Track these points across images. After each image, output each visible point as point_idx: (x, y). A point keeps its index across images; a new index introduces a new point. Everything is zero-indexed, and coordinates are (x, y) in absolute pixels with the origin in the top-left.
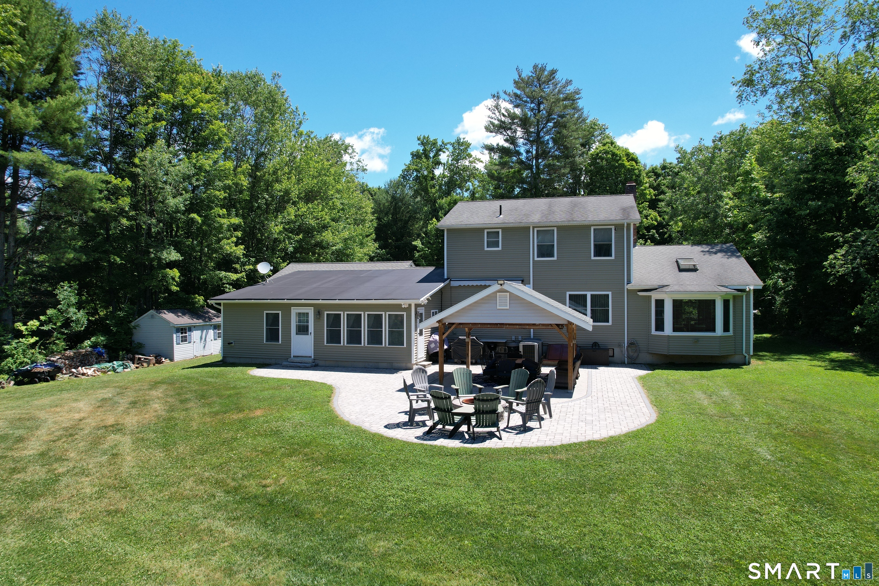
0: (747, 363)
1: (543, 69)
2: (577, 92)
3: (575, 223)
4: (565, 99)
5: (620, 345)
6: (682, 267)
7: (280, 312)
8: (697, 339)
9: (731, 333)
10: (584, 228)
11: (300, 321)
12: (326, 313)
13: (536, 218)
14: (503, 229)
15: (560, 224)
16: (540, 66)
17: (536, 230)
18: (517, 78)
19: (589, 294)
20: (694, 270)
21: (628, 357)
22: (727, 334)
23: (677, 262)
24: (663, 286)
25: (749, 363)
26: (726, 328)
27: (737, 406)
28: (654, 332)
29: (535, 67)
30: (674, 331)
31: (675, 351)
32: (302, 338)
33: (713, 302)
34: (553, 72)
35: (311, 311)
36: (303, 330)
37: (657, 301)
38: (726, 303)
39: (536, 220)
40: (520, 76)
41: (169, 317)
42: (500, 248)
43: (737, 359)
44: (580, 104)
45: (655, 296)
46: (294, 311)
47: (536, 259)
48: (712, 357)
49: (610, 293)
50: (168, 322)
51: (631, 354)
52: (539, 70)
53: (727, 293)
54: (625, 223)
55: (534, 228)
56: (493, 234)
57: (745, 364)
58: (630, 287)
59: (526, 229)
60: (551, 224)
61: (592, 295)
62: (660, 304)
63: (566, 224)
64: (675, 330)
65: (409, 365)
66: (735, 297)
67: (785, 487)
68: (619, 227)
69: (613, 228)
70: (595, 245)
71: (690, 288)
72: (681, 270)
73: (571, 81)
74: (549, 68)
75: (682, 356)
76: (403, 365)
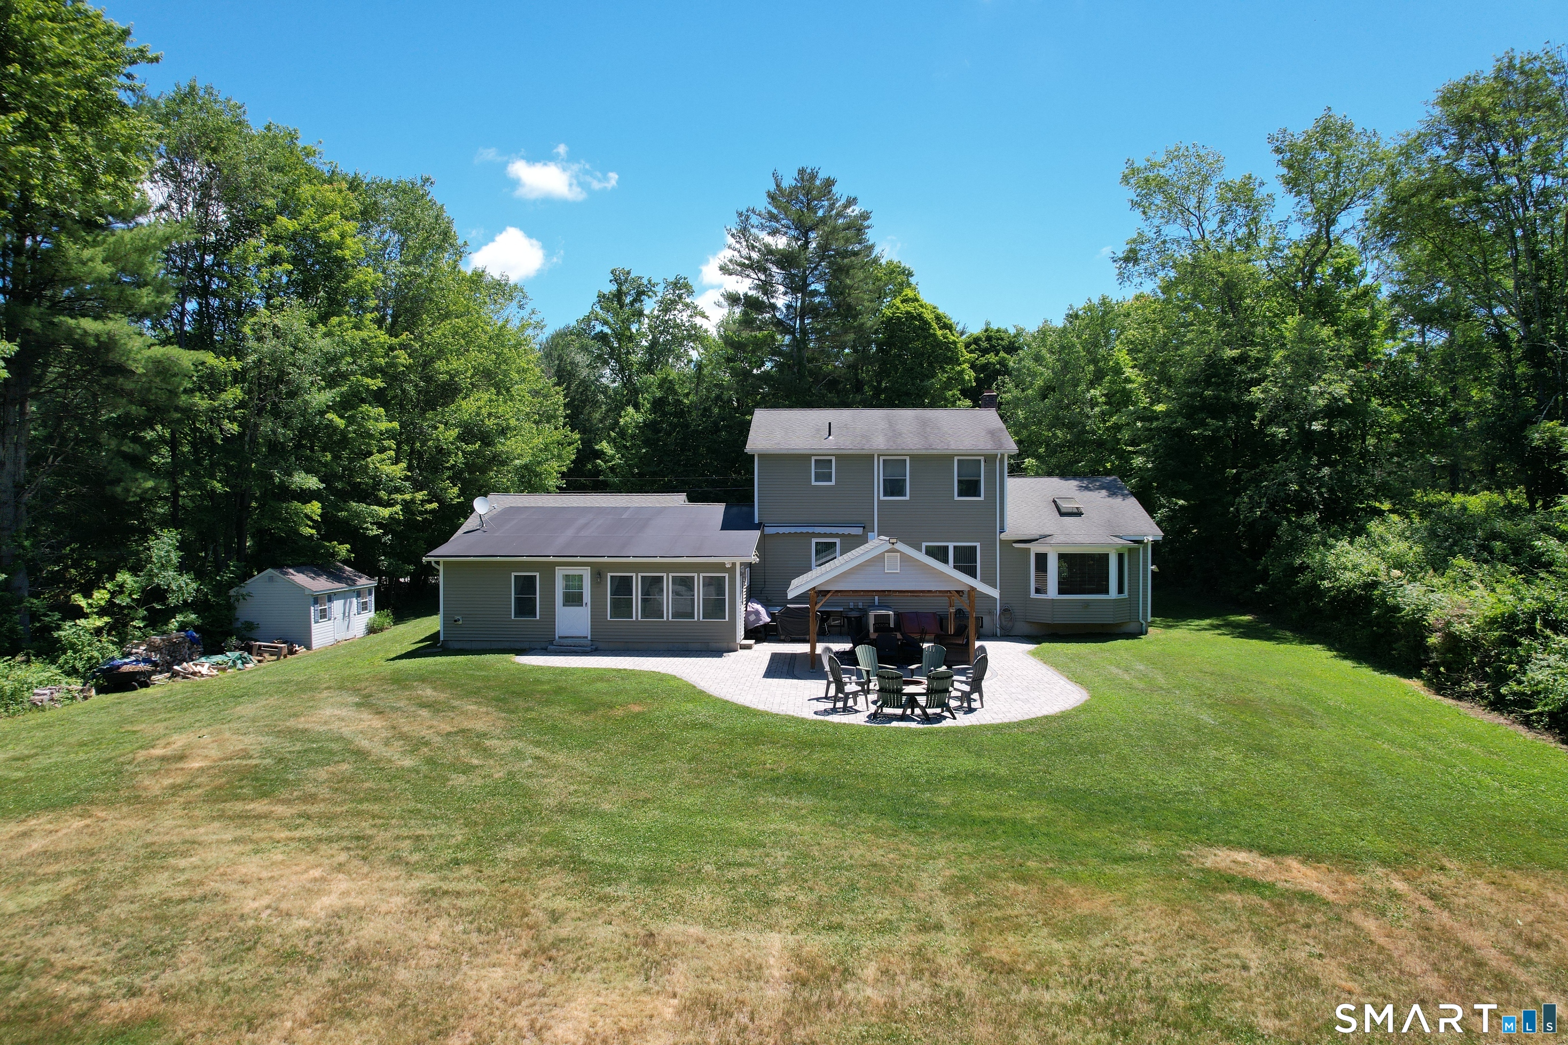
0: (1142, 632)
1: (813, 176)
2: (865, 216)
3: (935, 452)
4: (848, 227)
5: (991, 613)
6: (1063, 510)
7: (538, 574)
8: (1087, 603)
9: (1126, 595)
10: (945, 459)
11: (567, 587)
12: (609, 575)
13: (879, 443)
14: (838, 457)
15: (915, 452)
16: (809, 171)
17: (881, 459)
18: (772, 188)
19: (951, 546)
20: (1078, 514)
21: (1001, 628)
22: (1122, 596)
23: (1054, 501)
24: (1046, 536)
25: (1146, 633)
26: (1121, 590)
27: (1161, 680)
28: (1033, 595)
29: (802, 172)
30: (1059, 593)
31: (1060, 618)
32: (573, 610)
33: (1105, 558)
34: (829, 183)
35: (586, 573)
36: (573, 599)
37: (1037, 555)
38: (1121, 557)
39: (882, 447)
40: (778, 186)
41: (300, 579)
42: (833, 483)
43: (1132, 627)
44: (871, 236)
45: (1035, 548)
46: (560, 572)
47: (882, 498)
48: (1103, 625)
49: (978, 545)
50: (302, 588)
51: (1004, 623)
52: (806, 177)
53: (1123, 546)
54: (999, 452)
55: (879, 456)
56: (823, 463)
57: (1142, 634)
58: (1004, 536)
59: (869, 458)
60: (903, 452)
61: (955, 547)
62: (1042, 559)
63: (924, 452)
64: (1061, 592)
65: (732, 645)
66: (1130, 550)
67: (1235, 742)
68: (990, 459)
69: (982, 459)
70: (959, 481)
71: (1080, 539)
72: (1062, 514)
73: (855, 199)
74: (822, 175)
75: (1066, 626)
76: (724, 645)
